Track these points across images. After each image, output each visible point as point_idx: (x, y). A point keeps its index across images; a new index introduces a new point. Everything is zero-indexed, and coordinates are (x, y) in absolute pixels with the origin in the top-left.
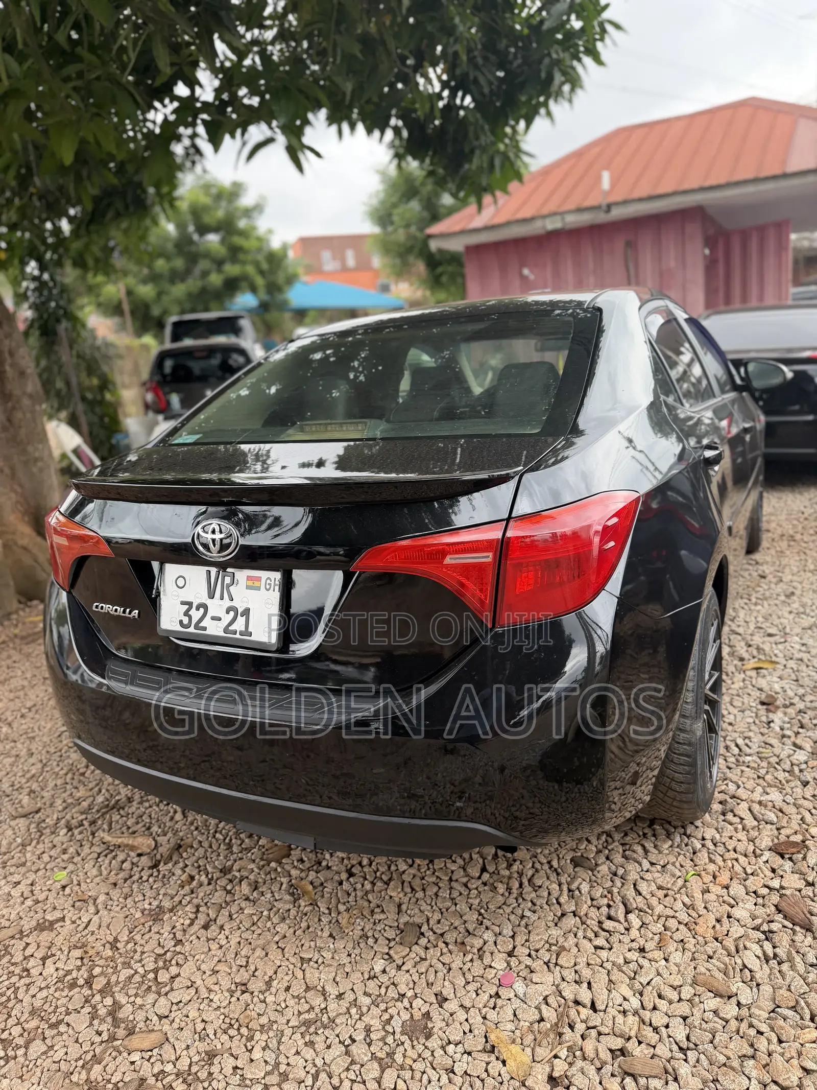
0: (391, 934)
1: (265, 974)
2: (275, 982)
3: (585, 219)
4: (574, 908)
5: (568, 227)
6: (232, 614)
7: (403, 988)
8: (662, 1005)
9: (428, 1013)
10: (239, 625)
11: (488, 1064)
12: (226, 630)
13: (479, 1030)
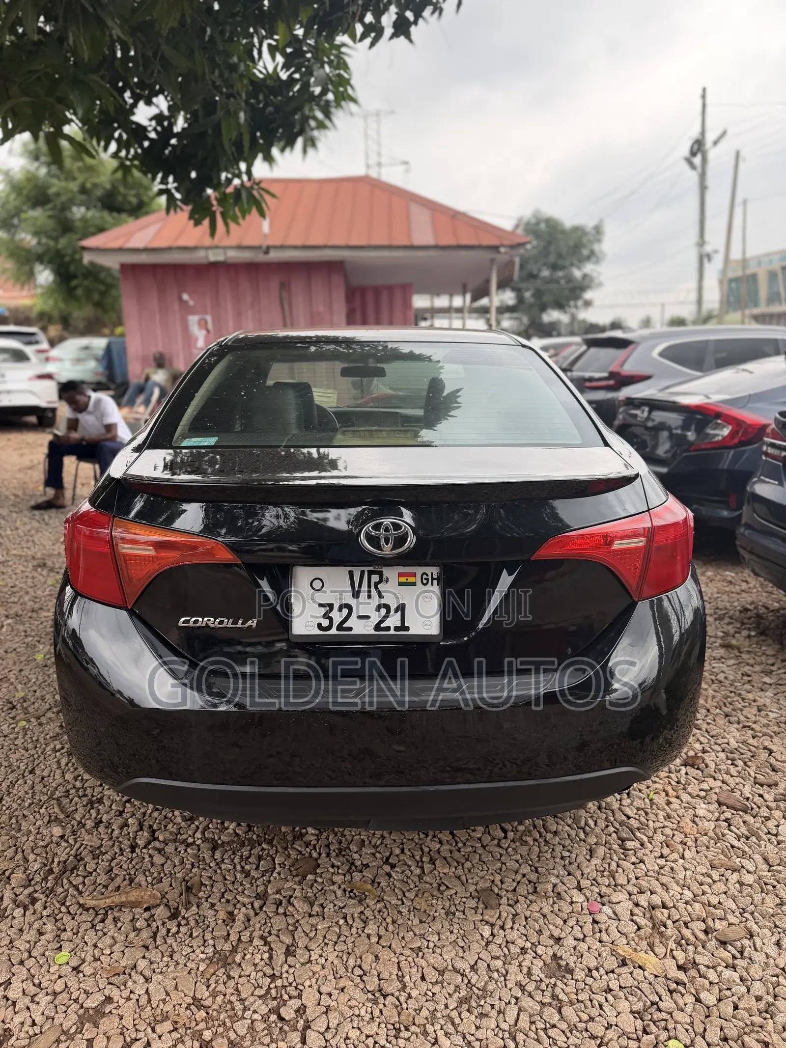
0: (473, 903)
1: (391, 974)
2: (407, 978)
3: (246, 256)
4: (595, 840)
5: (230, 261)
6: (383, 611)
7: (521, 942)
8: (706, 888)
9: (555, 955)
10: (393, 621)
11: (631, 973)
12: (378, 627)
13: (606, 951)
